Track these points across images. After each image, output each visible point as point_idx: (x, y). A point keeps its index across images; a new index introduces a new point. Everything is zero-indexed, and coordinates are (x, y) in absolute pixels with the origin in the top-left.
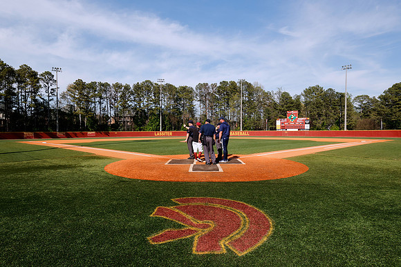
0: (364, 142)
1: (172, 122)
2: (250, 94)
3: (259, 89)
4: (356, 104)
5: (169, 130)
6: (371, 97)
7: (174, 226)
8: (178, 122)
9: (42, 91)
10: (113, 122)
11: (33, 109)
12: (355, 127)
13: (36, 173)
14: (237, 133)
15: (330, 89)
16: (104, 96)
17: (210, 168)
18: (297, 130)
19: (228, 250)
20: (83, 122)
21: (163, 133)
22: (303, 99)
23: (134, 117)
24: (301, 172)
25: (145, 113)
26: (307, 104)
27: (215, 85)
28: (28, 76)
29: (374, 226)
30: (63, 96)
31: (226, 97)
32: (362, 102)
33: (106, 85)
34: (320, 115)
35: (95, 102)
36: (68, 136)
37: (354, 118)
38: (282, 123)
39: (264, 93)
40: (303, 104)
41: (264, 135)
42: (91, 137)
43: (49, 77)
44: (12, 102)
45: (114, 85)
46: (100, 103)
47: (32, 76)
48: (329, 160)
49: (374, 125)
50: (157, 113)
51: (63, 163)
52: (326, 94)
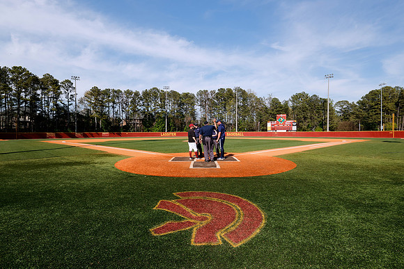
0: (344, 141)
1: (176, 124)
2: (244, 100)
3: (252, 96)
4: (337, 109)
5: (173, 131)
6: (350, 102)
7: (175, 219)
8: (182, 124)
9: (63, 97)
10: (124, 124)
11: (54, 112)
12: (337, 128)
13: (53, 169)
14: (233, 134)
15: (315, 95)
16: (116, 101)
17: (208, 165)
18: (285, 131)
19: (224, 242)
20: (98, 124)
21: (168, 134)
22: (290, 104)
23: (142, 120)
24: (290, 169)
25: (153, 116)
26: (294, 108)
27: (214, 92)
28: (50, 84)
29: (357, 218)
30: (81, 102)
31: (224, 102)
32: (342, 106)
33: (119, 91)
34: (305, 118)
35: (109, 107)
36: (85, 136)
37: (336, 120)
38: (272, 125)
39: (257, 99)
40: (291, 109)
41: (256, 135)
42: (105, 137)
43: (68, 84)
44: (36, 106)
45: (125, 92)
46: (113, 107)
47: (54, 84)
48: (314, 158)
49: (353, 127)
50: (162, 116)
51: (79, 160)
52: (311, 99)
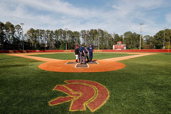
0: (147, 54)
1: (70, 46)
2: (103, 35)
3: (106, 33)
4: (145, 39)
5: (69, 49)
6: (150, 36)
7: (63, 95)
8: (73, 46)
9: (16, 33)
10: (47, 46)
11: (13, 41)
12: (144, 48)
14: (97, 51)
15: (135, 33)
16: (42, 35)
17: (84, 66)
18: (121, 49)
20: (34, 46)
21: (67, 51)
22: (123, 37)
23: (55, 44)
24: (122, 68)
25: (60, 43)
26: (125, 39)
27: (89, 31)
28: (9, 26)
30: (25, 35)
31: (93, 36)
32: (147, 38)
33: (43, 31)
34: (130, 43)
35: (39, 38)
36: (28, 52)
37: (144, 44)
38: (115, 47)
39: (108, 34)
41: (108, 51)
42: (38, 52)
43: (19, 27)
45: (46, 31)
46: (41, 38)
48: (134, 62)
49: (151, 47)
50: (65, 42)
52: (133, 35)
